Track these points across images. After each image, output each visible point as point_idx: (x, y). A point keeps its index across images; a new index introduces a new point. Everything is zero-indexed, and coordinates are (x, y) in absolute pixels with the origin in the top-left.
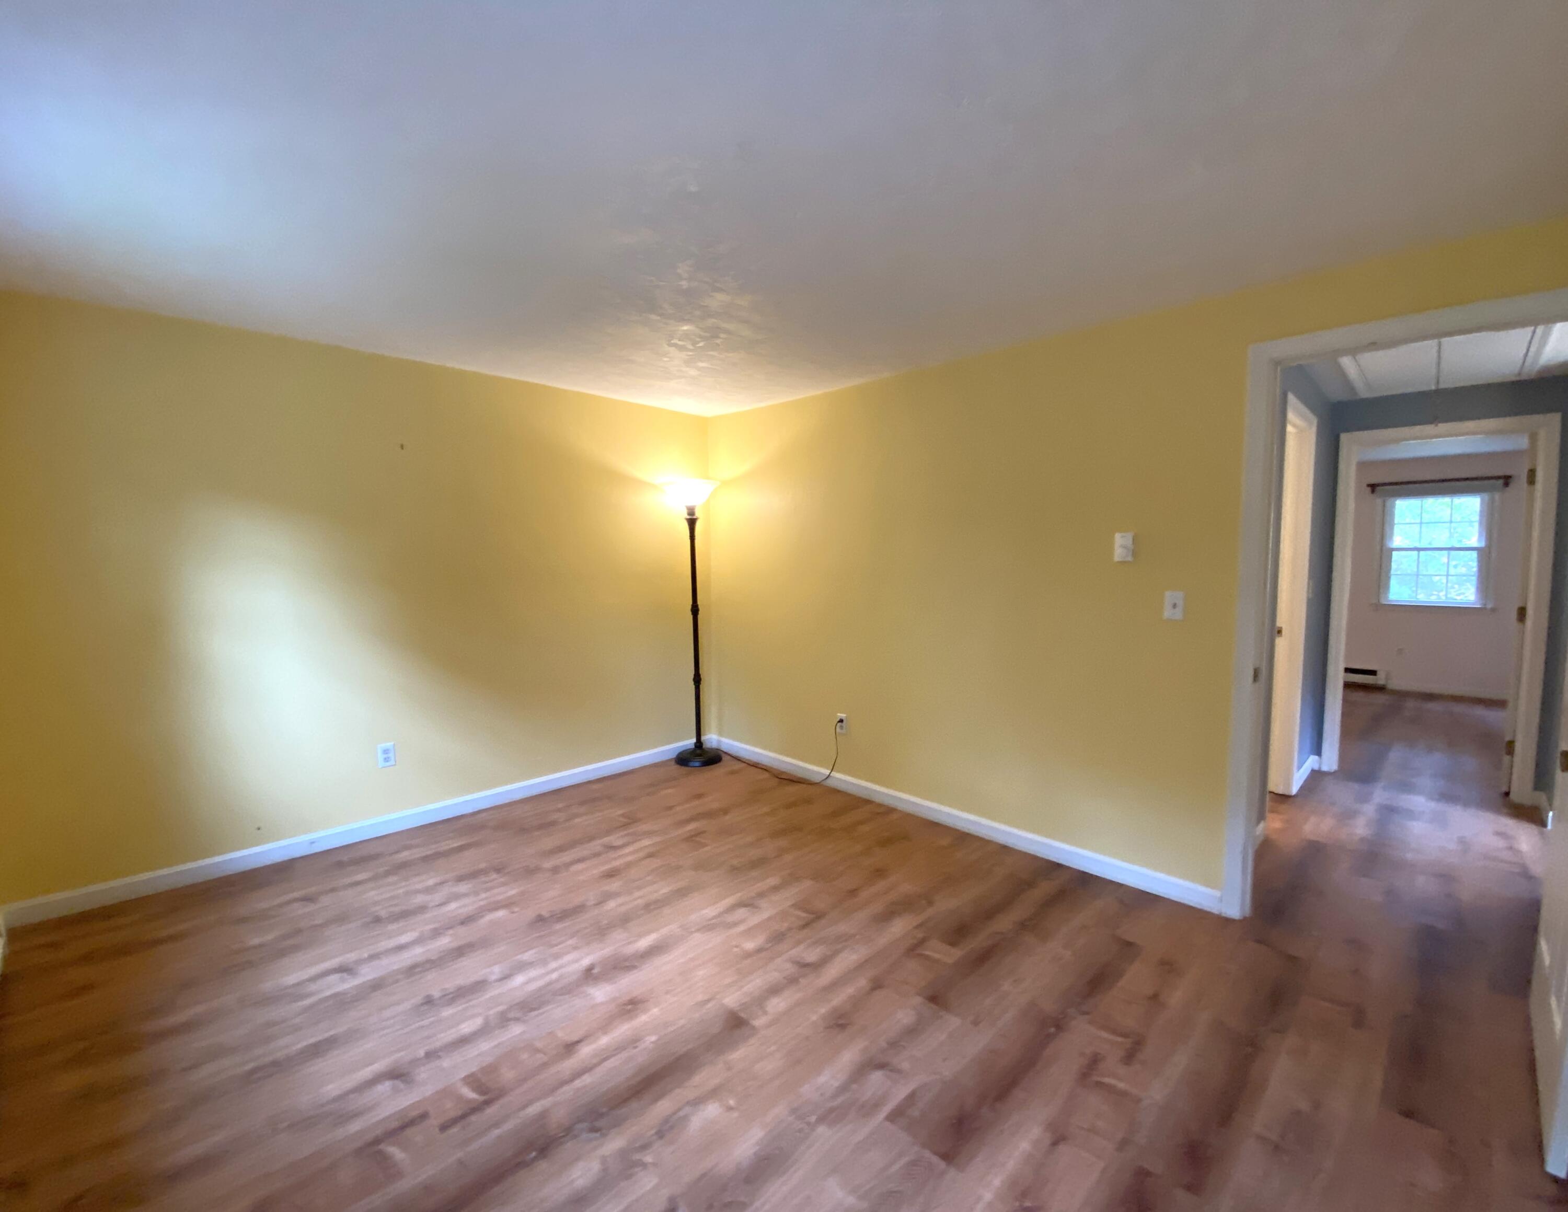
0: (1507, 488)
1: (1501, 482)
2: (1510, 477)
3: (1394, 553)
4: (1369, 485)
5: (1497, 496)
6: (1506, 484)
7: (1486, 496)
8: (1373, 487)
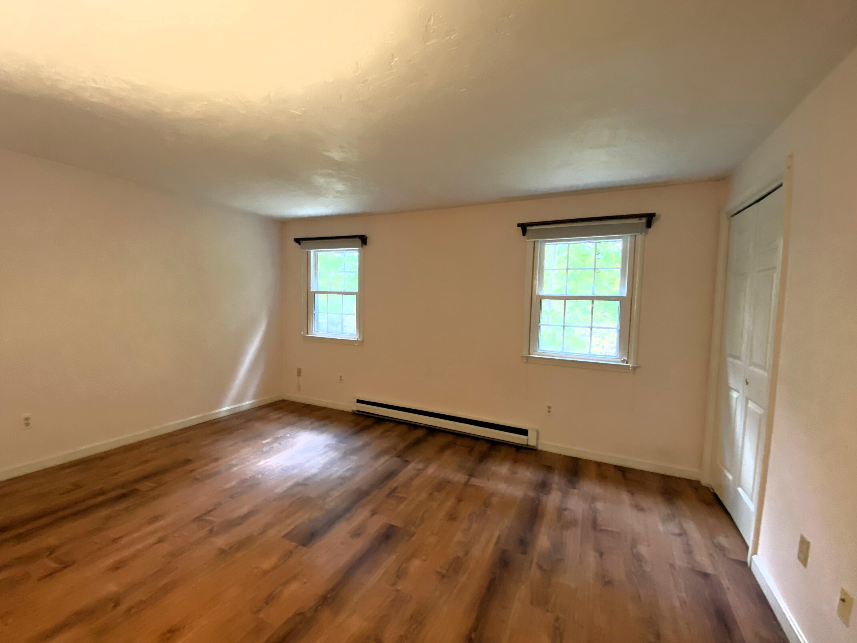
0: (650, 229)
1: (644, 220)
2: (654, 215)
3: (544, 302)
4: (519, 225)
5: (640, 237)
6: (649, 225)
7: (628, 237)
8: (524, 227)
